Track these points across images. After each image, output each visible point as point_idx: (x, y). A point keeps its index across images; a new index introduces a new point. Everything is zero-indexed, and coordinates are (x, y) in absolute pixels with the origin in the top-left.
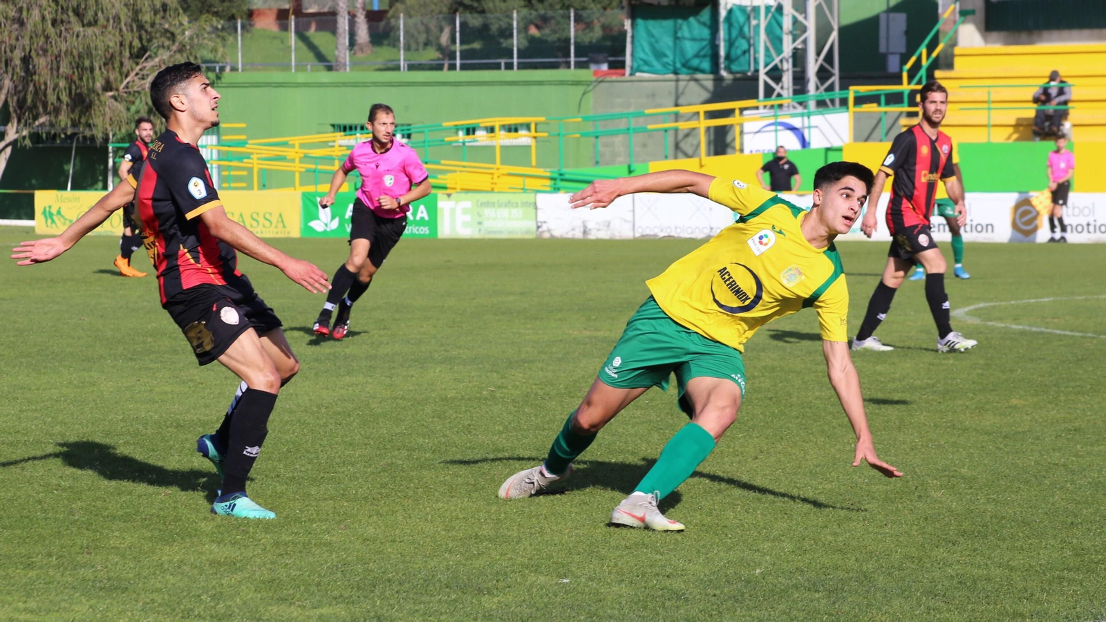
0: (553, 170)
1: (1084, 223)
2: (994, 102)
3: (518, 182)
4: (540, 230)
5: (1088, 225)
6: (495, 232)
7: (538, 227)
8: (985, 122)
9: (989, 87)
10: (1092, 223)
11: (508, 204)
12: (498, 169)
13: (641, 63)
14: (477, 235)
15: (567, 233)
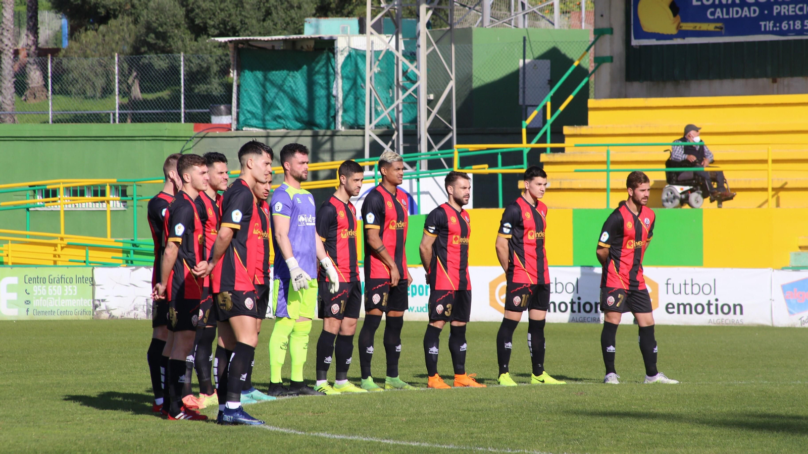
0: (125, 239)
1: (705, 303)
2: (613, 163)
3: (80, 254)
4: (97, 309)
5: (709, 304)
6: (45, 313)
7: (96, 307)
8: (604, 186)
9: (608, 145)
10: (713, 302)
11: (61, 280)
12: (62, 239)
13: (249, 116)
14: (24, 317)
15: (129, 313)
